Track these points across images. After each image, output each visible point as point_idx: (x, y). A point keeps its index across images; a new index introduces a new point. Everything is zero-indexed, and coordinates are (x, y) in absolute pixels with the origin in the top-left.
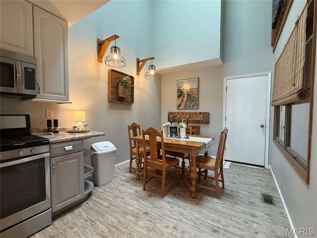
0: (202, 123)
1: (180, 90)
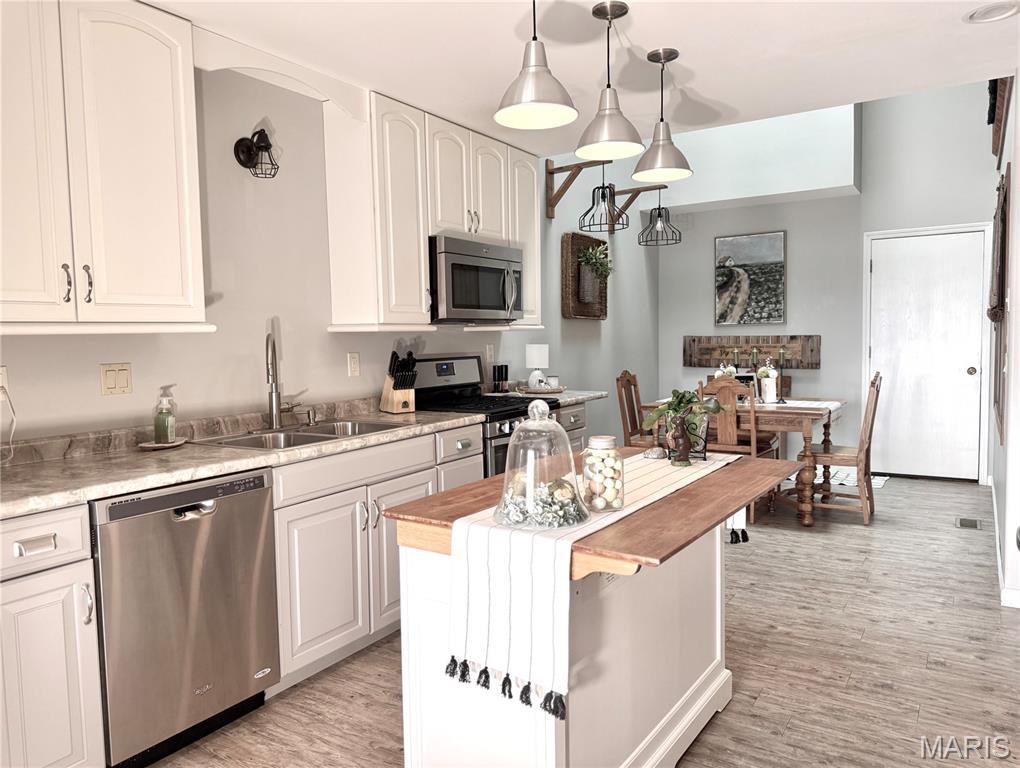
0: (798, 367)
1: (724, 267)
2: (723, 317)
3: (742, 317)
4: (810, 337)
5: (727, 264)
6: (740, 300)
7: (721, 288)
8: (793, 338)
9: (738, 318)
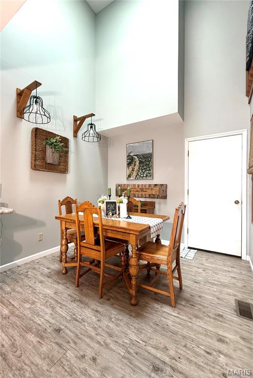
0: (158, 198)
1: (130, 156)
2: (129, 176)
3: (136, 176)
4: (162, 185)
5: (131, 155)
6: (135, 170)
7: (129, 164)
8: (156, 185)
9: (135, 177)
